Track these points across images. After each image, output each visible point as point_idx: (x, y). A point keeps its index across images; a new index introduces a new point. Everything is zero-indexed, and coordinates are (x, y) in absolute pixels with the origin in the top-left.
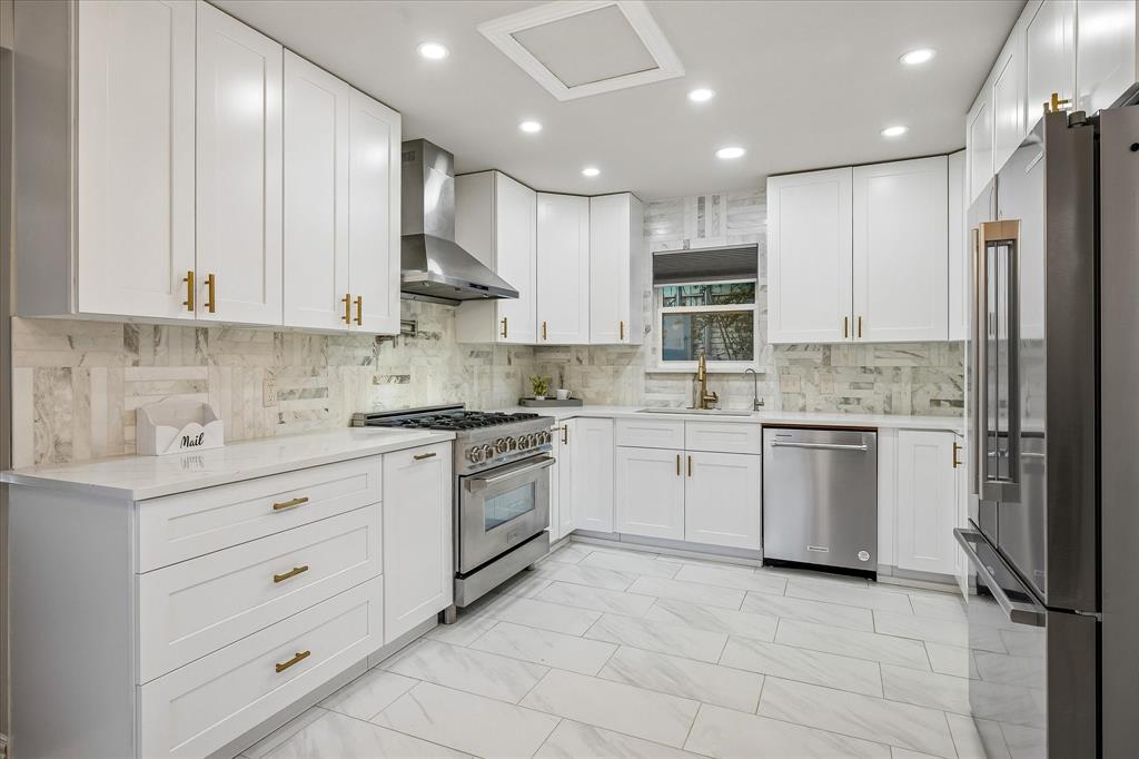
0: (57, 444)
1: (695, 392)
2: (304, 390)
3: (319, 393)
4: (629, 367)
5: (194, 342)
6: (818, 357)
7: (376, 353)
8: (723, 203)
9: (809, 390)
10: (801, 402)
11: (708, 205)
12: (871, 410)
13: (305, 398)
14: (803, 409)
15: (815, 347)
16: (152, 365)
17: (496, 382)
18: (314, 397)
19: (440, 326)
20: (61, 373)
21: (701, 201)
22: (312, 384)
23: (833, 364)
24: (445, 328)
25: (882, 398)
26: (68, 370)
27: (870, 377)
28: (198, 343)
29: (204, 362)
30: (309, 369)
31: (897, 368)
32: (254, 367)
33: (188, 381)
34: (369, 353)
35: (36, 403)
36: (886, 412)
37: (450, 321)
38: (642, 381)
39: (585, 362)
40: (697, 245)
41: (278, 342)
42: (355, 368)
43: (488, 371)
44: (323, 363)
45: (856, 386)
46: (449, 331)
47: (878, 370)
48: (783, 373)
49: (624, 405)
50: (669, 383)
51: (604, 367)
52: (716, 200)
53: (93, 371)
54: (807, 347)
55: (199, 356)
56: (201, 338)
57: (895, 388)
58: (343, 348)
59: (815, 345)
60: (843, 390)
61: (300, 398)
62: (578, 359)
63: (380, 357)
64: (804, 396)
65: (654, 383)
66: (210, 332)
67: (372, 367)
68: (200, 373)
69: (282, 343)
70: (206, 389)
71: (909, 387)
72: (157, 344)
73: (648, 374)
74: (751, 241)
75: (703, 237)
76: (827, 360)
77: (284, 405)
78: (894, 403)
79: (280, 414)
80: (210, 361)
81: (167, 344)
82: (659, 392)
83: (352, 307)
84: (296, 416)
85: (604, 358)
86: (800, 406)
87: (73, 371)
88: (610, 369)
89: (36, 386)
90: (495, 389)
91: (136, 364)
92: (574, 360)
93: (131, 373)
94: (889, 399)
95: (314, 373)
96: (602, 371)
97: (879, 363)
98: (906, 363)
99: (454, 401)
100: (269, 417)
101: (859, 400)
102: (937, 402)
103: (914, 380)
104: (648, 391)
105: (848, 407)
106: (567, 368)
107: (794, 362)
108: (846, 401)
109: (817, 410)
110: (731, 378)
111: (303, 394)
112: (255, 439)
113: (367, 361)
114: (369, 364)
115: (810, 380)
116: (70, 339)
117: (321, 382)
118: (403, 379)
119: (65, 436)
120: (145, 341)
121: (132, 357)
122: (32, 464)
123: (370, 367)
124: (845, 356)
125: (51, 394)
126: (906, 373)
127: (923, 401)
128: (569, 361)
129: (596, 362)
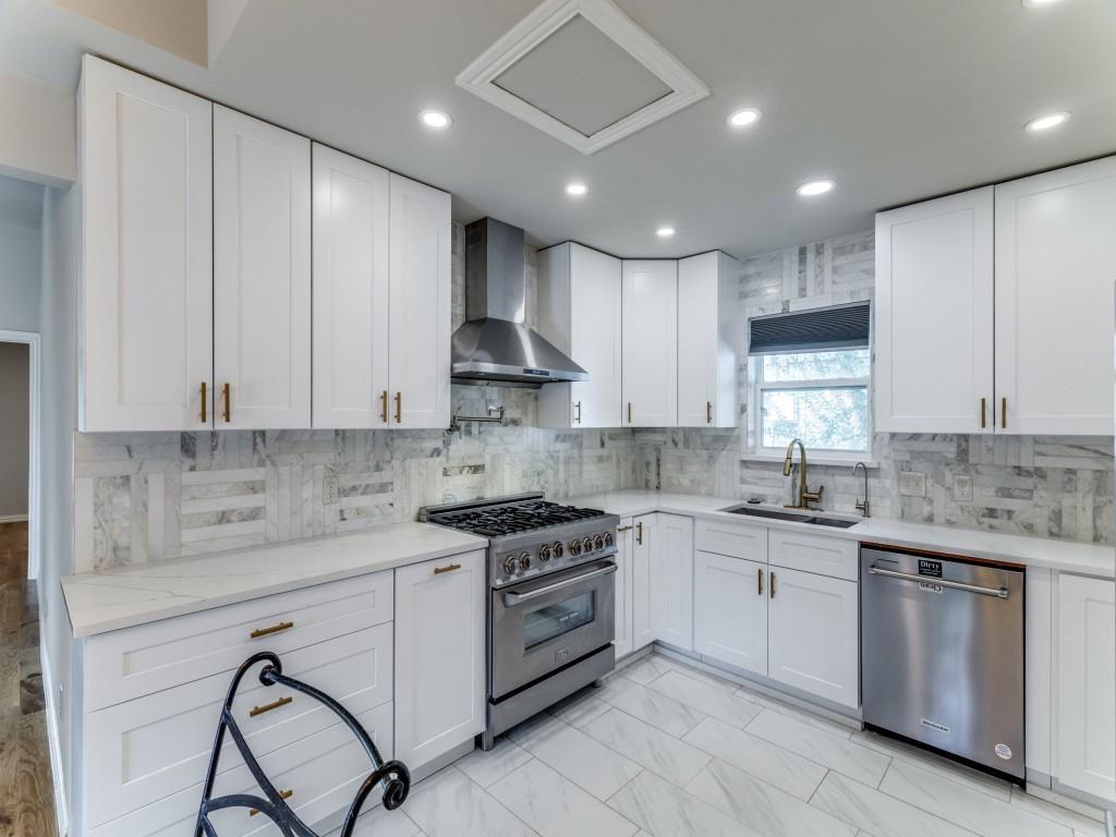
0: (115, 549)
1: (794, 485)
2: (367, 486)
3: (383, 488)
4: (724, 452)
5: (251, 444)
6: (951, 451)
7: (447, 444)
8: (828, 251)
9: (938, 494)
10: (926, 510)
11: (810, 256)
12: (1029, 529)
13: (367, 494)
14: (930, 520)
15: (946, 437)
16: (209, 469)
17: (586, 468)
18: (378, 492)
19: (520, 411)
20: (119, 481)
21: (803, 252)
22: (376, 479)
23: (972, 460)
24: (525, 412)
25: (1046, 513)
26: (127, 478)
27: (1028, 482)
28: (255, 444)
29: (261, 464)
30: (372, 464)
31: (1071, 471)
32: (313, 466)
33: (245, 483)
34: (439, 444)
35: (96, 511)
36: (1052, 535)
37: (531, 406)
38: (737, 470)
39: (681, 445)
40: (798, 306)
41: (339, 439)
42: (423, 461)
43: (576, 455)
44: (388, 457)
45: (1006, 493)
46: (530, 416)
47: (1040, 473)
48: (903, 467)
49: (718, 496)
50: (766, 474)
51: (698, 452)
52: (819, 251)
53: (151, 478)
54: (934, 437)
55: (256, 457)
56: (259, 440)
57: (1067, 501)
58: (410, 440)
59: (946, 435)
60: (985, 496)
61: (363, 493)
62: (674, 441)
63: (452, 447)
64: (931, 501)
65: (750, 473)
66: (267, 435)
67: (442, 459)
68: (256, 474)
69: (343, 439)
70: (264, 490)
71: (1089, 502)
72: (214, 448)
73: (744, 463)
74: (863, 298)
75: (804, 296)
76: (963, 454)
77: (345, 502)
78: (1065, 521)
79: (341, 511)
80: (268, 462)
81: (224, 448)
82: (756, 484)
83: (390, 403)
84: (359, 512)
85: (699, 442)
86: (926, 514)
87: (133, 479)
88: (704, 453)
89: (96, 495)
90: (585, 476)
91: (193, 469)
92: (670, 444)
93: (188, 478)
94: (1057, 516)
95: (378, 468)
96: (697, 455)
97: (1041, 462)
98: (1085, 465)
99: (536, 489)
100: (330, 515)
101: (1010, 513)
104: (743, 481)
105: (994, 522)
106: (663, 451)
107: (916, 455)
108: (991, 513)
109: (950, 523)
110: (836, 472)
111: (367, 490)
112: (314, 537)
113: (436, 452)
114: (438, 455)
115: (939, 481)
116: (129, 449)
117: (386, 476)
118: (477, 469)
119: (123, 541)
120: (201, 447)
121: (189, 462)
122: (92, 569)
123: (438, 459)
124: (990, 449)
125: (110, 502)
126: (1085, 479)
128: (665, 443)
129: (691, 446)
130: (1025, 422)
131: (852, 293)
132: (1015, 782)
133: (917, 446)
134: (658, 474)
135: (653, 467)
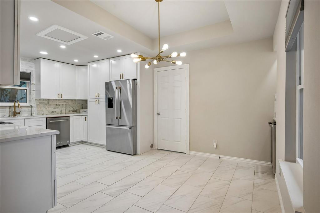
1: (10, 112)
6: (47, 102)
9: (44, 110)
12: (58, 113)
14: (43, 114)
15: (46, 100)
23: (50, 104)
25: (60, 111)
27: (58, 107)
31: (63, 105)
36: (61, 114)
45: (55, 108)
47: (59, 105)
48: (38, 106)
54: (44, 99)
57: (63, 109)
59: (46, 99)
60: (52, 109)
71: (65, 109)
74: (29, 71)
76: (49, 103)
78: (62, 112)
97: (60, 103)
98: (64, 103)
101: (55, 111)
102: (70, 111)
103: (66, 107)
105: (53, 113)
107: (40, 103)
108: (53, 112)
109: (46, 114)
110: (22, 107)
115: (44, 107)
124: (53, 102)
126: (64, 105)
127: (67, 111)
130: (64, 97)
131: (26, 70)
132: (67, 146)
133: (40, 101)
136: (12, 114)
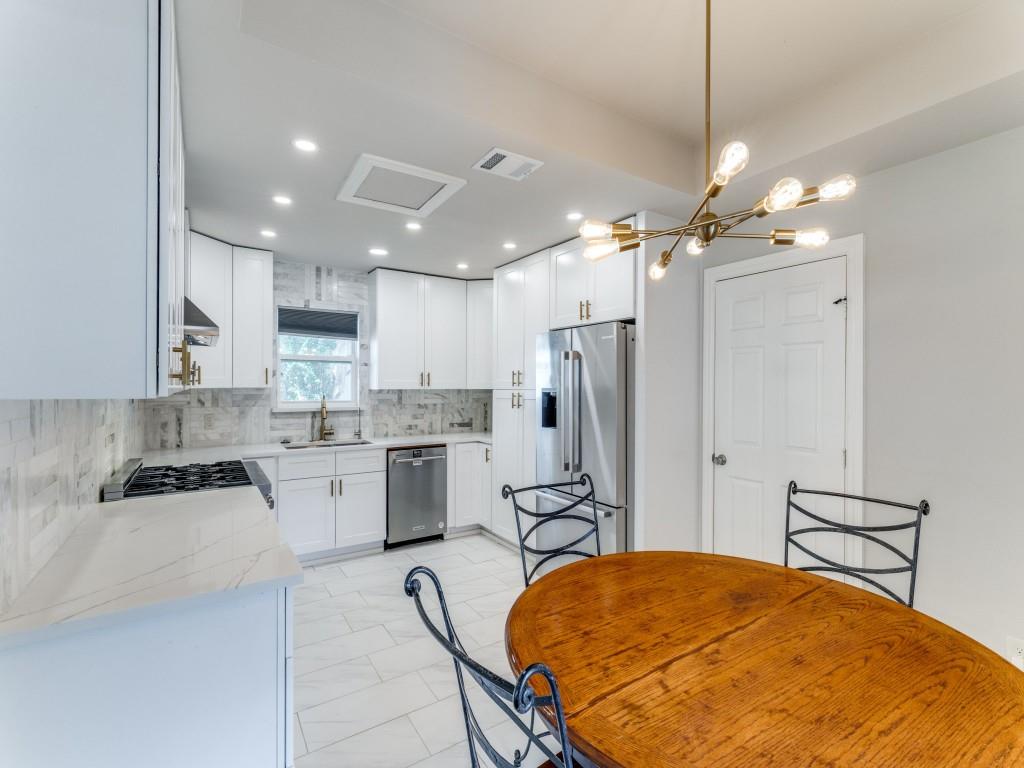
1: (313, 427)
4: (255, 408)
6: (395, 398)
8: (334, 274)
9: (390, 421)
10: (385, 430)
11: (324, 274)
12: (423, 432)
14: (386, 435)
21: (318, 270)
23: (403, 403)
25: (427, 424)
27: (422, 411)
31: (435, 405)
36: (430, 433)
38: (268, 421)
39: (208, 404)
40: (315, 306)
45: (415, 417)
47: (426, 406)
48: (375, 409)
49: (250, 444)
50: (291, 421)
51: (229, 409)
52: (329, 272)
54: (388, 391)
57: (434, 417)
59: (393, 391)
60: (407, 420)
62: (200, 401)
64: (387, 425)
65: (278, 422)
71: (440, 417)
73: (274, 415)
74: (354, 310)
75: (320, 300)
76: (400, 399)
78: (434, 427)
82: (283, 429)
85: (229, 400)
86: (385, 432)
88: (235, 410)
92: (195, 403)
94: (431, 425)
96: (227, 412)
97: (426, 402)
98: (439, 401)
101: (416, 426)
102: (452, 425)
103: (443, 411)
104: (272, 428)
105: (412, 431)
106: (186, 411)
107: (381, 401)
108: (410, 427)
109: (394, 435)
115: (390, 413)
124: (410, 397)
126: (439, 406)
127: (446, 425)
128: (189, 403)
129: (221, 404)
130: (437, 384)
131: (349, 305)
133: (381, 396)
134: (179, 433)
135: (172, 427)
136: (317, 435)
